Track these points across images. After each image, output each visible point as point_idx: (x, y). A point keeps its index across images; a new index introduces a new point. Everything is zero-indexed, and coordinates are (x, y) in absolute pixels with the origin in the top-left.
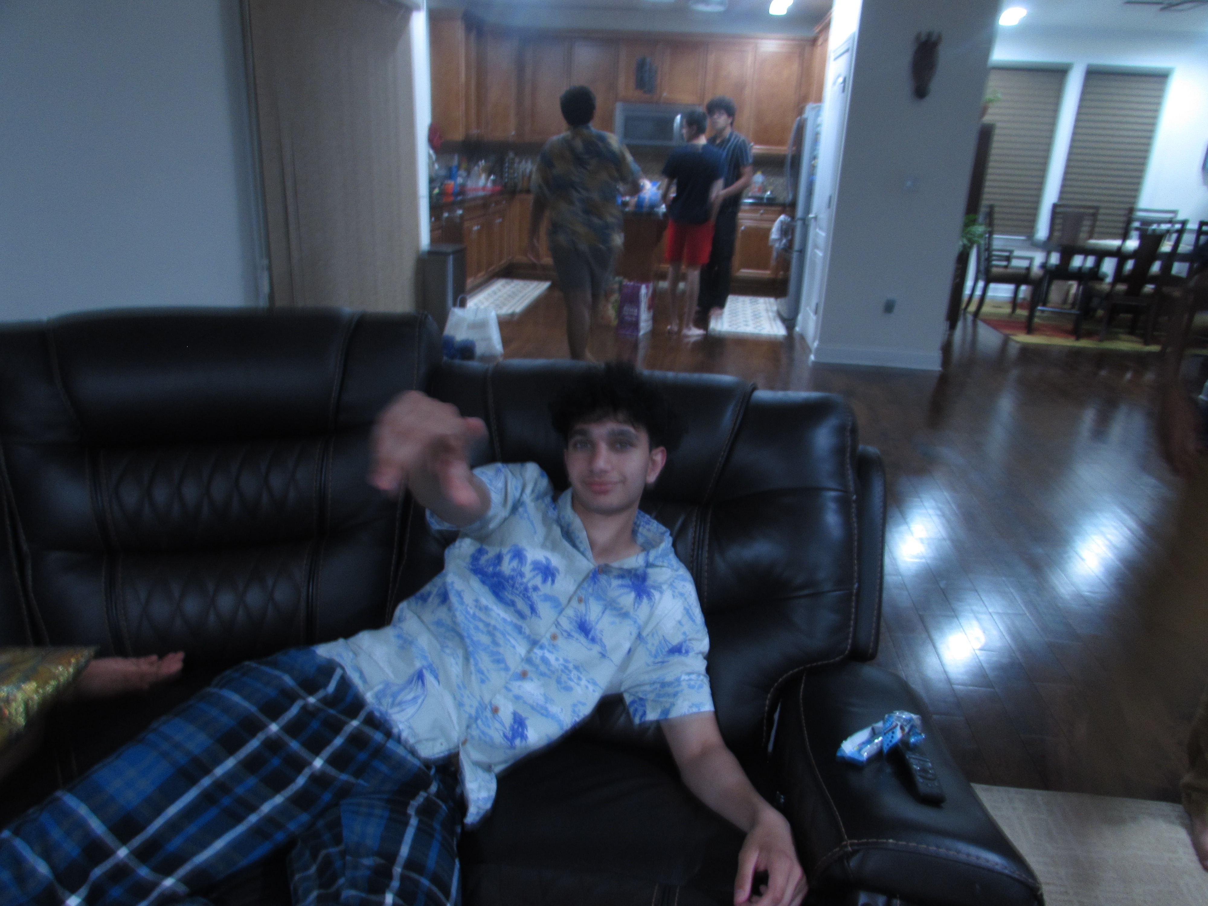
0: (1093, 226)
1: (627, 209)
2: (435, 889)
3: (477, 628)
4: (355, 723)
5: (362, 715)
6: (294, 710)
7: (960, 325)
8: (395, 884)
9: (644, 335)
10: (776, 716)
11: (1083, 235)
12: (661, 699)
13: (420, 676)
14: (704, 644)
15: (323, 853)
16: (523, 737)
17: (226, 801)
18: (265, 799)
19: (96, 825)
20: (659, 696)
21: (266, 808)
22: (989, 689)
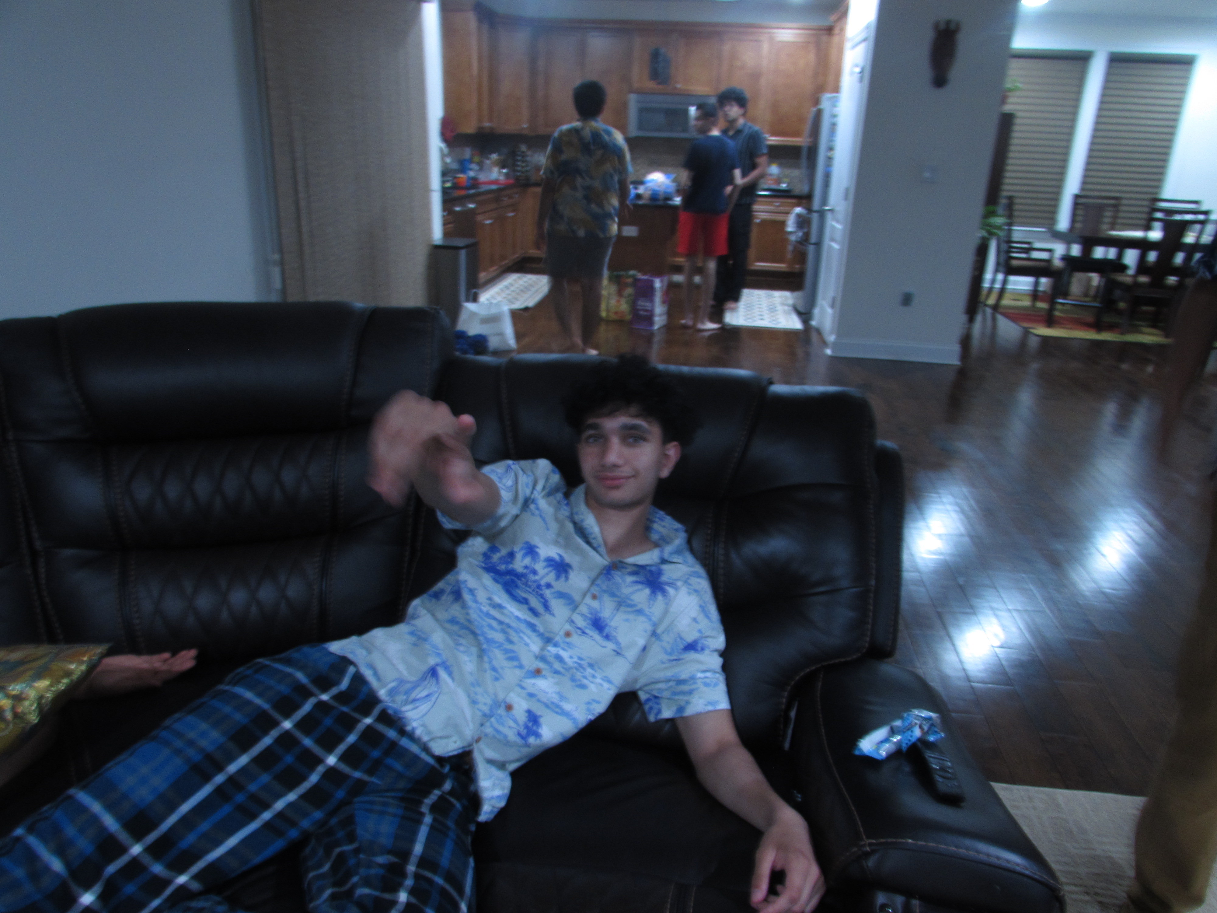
0: (1115, 217)
1: (641, 202)
2: (448, 887)
3: (491, 627)
4: (368, 721)
5: (376, 711)
6: (307, 707)
7: (979, 318)
8: (409, 882)
9: (659, 329)
10: (793, 714)
11: (1105, 227)
12: (677, 697)
13: (433, 672)
14: (719, 641)
15: (337, 850)
16: (538, 735)
17: (240, 798)
18: (279, 796)
19: (110, 822)
20: (675, 694)
21: (279, 805)
22: (1009, 687)
